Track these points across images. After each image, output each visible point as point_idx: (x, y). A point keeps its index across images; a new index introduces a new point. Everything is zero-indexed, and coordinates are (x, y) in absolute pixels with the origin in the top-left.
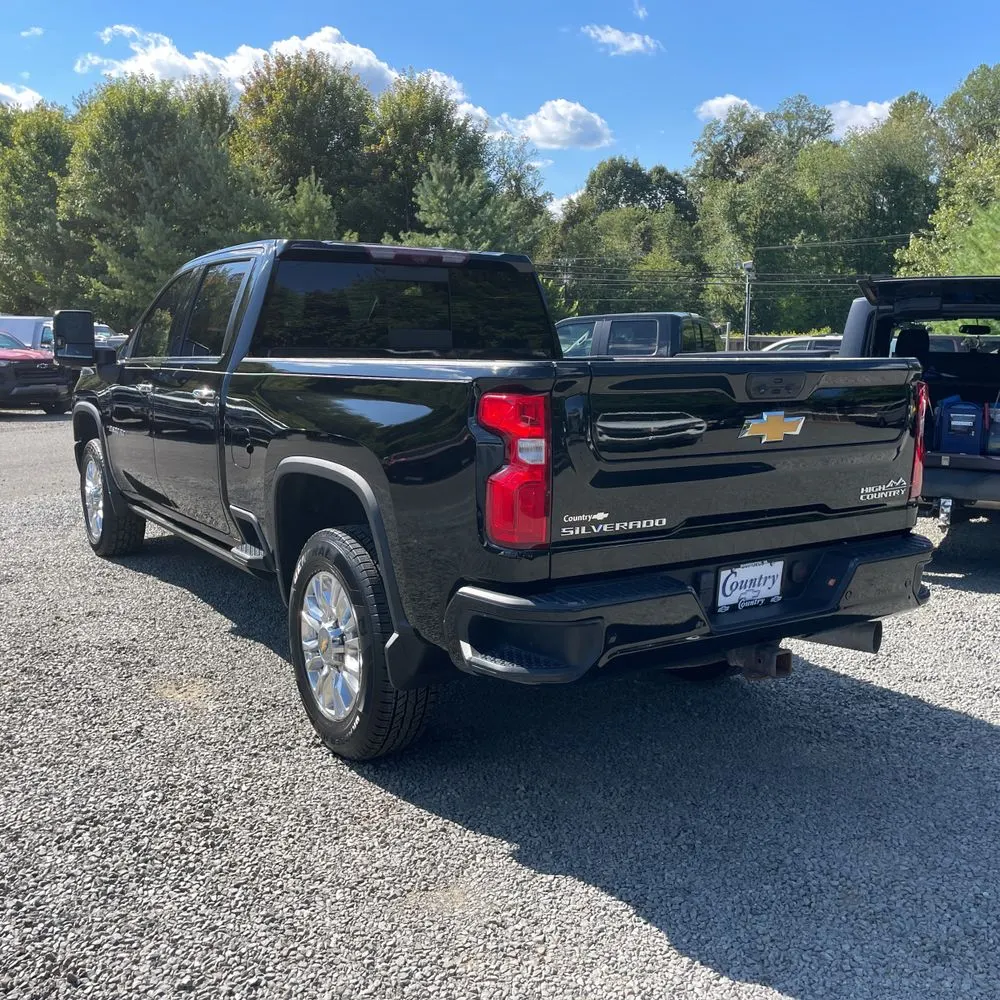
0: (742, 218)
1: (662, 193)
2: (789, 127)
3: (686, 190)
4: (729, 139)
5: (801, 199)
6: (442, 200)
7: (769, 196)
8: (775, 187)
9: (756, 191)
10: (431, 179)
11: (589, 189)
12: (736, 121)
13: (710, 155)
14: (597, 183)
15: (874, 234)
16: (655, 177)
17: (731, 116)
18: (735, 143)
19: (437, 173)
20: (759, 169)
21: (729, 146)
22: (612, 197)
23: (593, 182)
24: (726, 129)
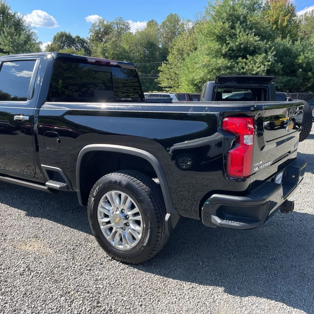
0: (107, 54)
1: (79, 45)
2: (117, 26)
3: (87, 44)
4: (100, 29)
5: (124, 50)
6: (10, 41)
7: (114, 48)
8: (116, 45)
9: (110, 46)
10: (4, 33)
11: (54, 41)
12: (102, 23)
13: (94, 33)
14: (57, 40)
15: (145, 62)
16: (76, 39)
17: (100, 21)
18: (102, 30)
19: (7, 31)
20: (111, 39)
21: (100, 31)
22: (62, 45)
23: (55, 39)
24: (99, 26)
